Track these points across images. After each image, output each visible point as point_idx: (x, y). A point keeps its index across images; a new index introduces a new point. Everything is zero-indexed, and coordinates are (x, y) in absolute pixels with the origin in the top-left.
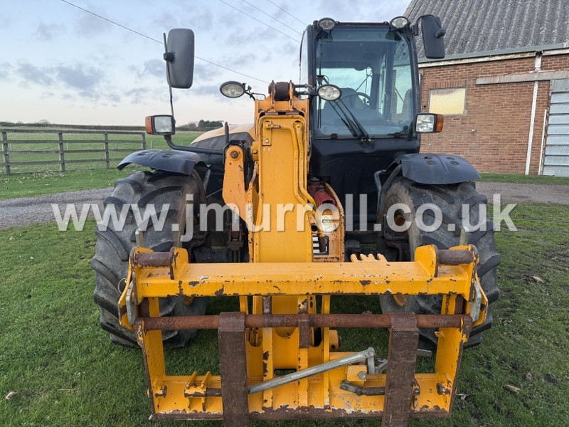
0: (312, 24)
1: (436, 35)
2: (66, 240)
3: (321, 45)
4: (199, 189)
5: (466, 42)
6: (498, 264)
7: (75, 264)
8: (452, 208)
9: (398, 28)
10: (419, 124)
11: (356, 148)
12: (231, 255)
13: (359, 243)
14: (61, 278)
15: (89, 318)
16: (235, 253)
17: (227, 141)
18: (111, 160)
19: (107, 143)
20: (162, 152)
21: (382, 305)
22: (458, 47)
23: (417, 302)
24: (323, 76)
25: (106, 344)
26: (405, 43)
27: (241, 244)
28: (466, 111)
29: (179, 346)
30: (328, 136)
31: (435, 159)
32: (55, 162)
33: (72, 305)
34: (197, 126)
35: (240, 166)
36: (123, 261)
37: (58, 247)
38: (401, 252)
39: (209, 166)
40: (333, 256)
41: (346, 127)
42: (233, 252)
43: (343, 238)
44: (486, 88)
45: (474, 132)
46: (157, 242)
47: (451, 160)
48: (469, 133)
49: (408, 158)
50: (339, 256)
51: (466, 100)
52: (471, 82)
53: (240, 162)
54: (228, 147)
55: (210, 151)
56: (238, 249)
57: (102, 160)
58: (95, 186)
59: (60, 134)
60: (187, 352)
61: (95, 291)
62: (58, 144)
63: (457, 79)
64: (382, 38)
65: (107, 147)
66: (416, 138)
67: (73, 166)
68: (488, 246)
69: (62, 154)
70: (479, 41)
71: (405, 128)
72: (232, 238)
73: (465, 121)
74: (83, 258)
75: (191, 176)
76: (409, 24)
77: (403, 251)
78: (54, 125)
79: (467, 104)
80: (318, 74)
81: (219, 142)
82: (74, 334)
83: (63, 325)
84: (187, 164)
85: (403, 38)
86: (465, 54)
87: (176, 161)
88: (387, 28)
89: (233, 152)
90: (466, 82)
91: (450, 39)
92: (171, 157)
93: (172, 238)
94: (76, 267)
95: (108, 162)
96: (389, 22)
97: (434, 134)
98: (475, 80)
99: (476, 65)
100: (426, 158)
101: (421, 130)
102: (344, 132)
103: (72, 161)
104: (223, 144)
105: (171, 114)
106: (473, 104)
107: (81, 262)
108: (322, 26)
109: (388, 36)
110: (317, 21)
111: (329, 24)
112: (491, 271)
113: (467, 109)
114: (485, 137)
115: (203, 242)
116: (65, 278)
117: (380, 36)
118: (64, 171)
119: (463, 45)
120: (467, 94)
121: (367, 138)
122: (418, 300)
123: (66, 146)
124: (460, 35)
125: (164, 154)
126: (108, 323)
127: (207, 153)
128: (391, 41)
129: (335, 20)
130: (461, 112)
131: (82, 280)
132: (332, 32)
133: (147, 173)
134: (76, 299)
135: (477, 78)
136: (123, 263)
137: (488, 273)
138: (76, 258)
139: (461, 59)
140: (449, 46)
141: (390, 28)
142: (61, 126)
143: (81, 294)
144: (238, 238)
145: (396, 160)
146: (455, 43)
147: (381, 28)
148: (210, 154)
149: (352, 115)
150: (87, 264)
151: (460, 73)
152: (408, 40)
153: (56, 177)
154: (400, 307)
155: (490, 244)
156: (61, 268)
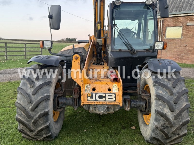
0: (112, 2)
1: (165, 7)
2: (6, 91)
3: (115, 11)
4: (61, 72)
5: (183, 7)
6: (189, 108)
7: (9, 101)
8: (169, 83)
9: (148, 4)
10: (156, 46)
11: (129, 55)
12: (74, 100)
13: (129, 96)
14: (3, 107)
15: (14, 126)
16: (76, 99)
17: (74, 52)
18: (27, 55)
19: (25, 48)
20: (46, 56)
21: (139, 124)
22: (179, 9)
23: (154, 123)
24: (116, 25)
25: (20, 137)
26: (152, 11)
27: (78, 96)
28: (182, 37)
29: (51, 139)
30: (118, 50)
31: (162, 61)
32: (3, 56)
33: (7, 120)
34: (65, 40)
35: (78, 63)
36: (28, 103)
37: (2, 93)
38: (147, 101)
39: (65, 62)
40: (117, 102)
41: (125, 46)
42: (75, 99)
43: (122, 94)
44: (191, 27)
45: (186, 46)
46: (43, 95)
47: (169, 62)
48: (184, 46)
49: (151, 61)
50: (120, 102)
51: (182, 32)
52: (184, 24)
53: (79, 61)
54: (74, 54)
55: (67, 56)
56: (77, 98)
57: (23, 55)
58: (20, 67)
59: (6, 44)
60: (54, 142)
61: (16, 115)
62: (5, 48)
63: (178, 22)
64: (142, 8)
65: (25, 50)
66: (155, 51)
67: (11, 58)
68: (185, 100)
69: (6, 53)
70: (188, 6)
71: (151, 47)
72: (74, 93)
73: (181, 41)
74: (12, 99)
75: (58, 66)
76: (153, 2)
77: (149, 100)
78: (4, 39)
79: (183, 34)
80: (114, 24)
81: (71, 52)
82: (7, 132)
83: (2, 128)
84: (56, 61)
85: (151, 9)
86: (182, 12)
87: (52, 60)
88: (144, 4)
89: (76, 57)
90: (182, 24)
91: (175, 5)
92: (50, 59)
93: (49, 94)
94: (9, 103)
95: (26, 56)
96: (145, 2)
97: (163, 50)
98: (186, 23)
99: (187, 17)
100: (158, 61)
101: (157, 48)
102: (124, 48)
103: (10, 56)
104: (72, 53)
105: (51, 40)
106: (185, 33)
107: (12, 101)
108: (116, 3)
109: (144, 8)
110: (114, 1)
111: (119, 2)
112: (186, 110)
113: (183, 36)
114: (190, 48)
115: (62, 94)
116: (4, 107)
117: (141, 7)
118: (7, 59)
119: (181, 8)
120: (183, 29)
121: (134, 51)
122: (155, 123)
123: (8, 49)
124: (180, 3)
125: (47, 58)
126: (21, 129)
127: (65, 56)
128: (145, 10)
129: (121, 1)
130: (180, 37)
131: (11, 109)
132: (120, 6)
133: (39, 65)
134: (8, 117)
135: (187, 22)
136: (28, 104)
137: (185, 111)
138: (10, 99)
139: (180, 14)
140: (175, 8)
141: (145, 4)
142: (7, 39)
143: (11, 115)
144: (77, 93)
145: (146, 61)
146: (177, 7)
147: (141, 4)
148: (67, 57)
149: (128, 41)
150: (14, 101)
151: (180, 20)
152: (153, 9)
153: (3, 62)
154: (147, 125)
155: (186, 99)
156: (3, 103)
